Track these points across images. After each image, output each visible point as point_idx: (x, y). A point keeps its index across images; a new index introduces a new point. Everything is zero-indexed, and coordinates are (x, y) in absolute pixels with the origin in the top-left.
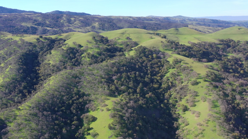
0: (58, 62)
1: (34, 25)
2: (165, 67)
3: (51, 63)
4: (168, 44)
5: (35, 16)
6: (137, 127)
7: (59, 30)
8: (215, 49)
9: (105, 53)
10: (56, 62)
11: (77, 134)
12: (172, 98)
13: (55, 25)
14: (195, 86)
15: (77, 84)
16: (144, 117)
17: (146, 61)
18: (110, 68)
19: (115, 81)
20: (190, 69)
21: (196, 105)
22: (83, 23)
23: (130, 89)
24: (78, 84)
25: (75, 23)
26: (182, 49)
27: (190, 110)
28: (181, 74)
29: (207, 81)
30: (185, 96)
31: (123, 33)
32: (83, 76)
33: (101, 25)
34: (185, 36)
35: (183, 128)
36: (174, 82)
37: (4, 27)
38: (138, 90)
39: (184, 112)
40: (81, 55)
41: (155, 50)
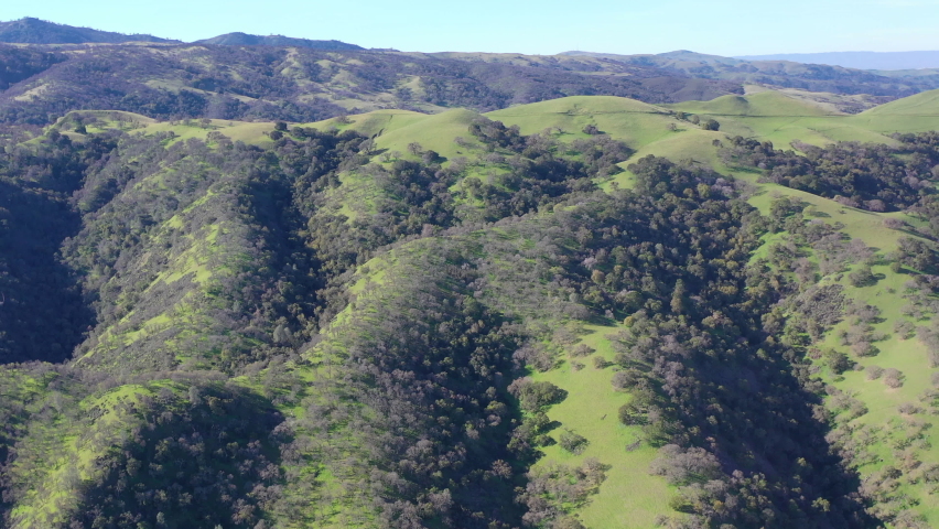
0: (374, 214)
1: (190, 86)
2: (747, 228)
3: (347, 215)
4: (739, 148)
5: (186, 53)
6: (712, 417)
7: (285, 105)
8: (891, 168)
9: (530, 180)
10: (370, 213)
11: (513, 441)
12: (790, 331)
13: (265, 87)
14: (865, 287)
15: (467, 283)
16: (720, 387)
17: (680, 208)
18: (567, 230)
19: (595, 273)
20: (839, 231)
21: (877, 351)
22: (366, 78)
23: (650, 300)
24: (471, 285)
25: (336, 78)
26: (788, 167)
27: (862, 368)
28: (809, 249)
29: (906, 272)
30: (837, 322)
31: (569, 114)
32: (484, 256)
33: (432, 87)
34: (776, 124)
35: (850, 425)
36: (787, 276)
37: (87, 94)
38: (675, 303)
39: (837, 373)
40: (445, 189)
41: (701, 170)
